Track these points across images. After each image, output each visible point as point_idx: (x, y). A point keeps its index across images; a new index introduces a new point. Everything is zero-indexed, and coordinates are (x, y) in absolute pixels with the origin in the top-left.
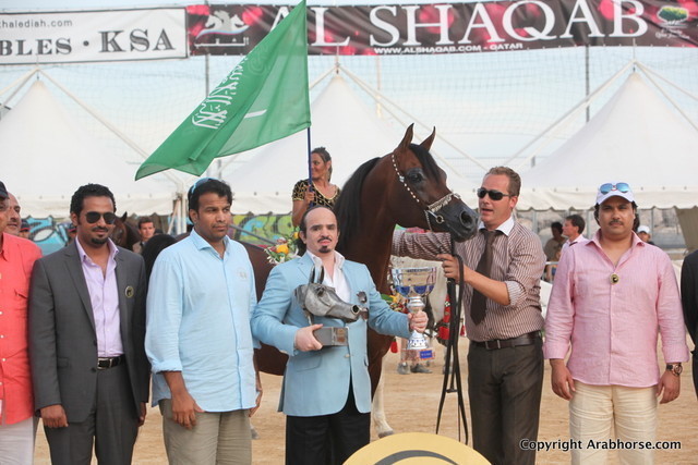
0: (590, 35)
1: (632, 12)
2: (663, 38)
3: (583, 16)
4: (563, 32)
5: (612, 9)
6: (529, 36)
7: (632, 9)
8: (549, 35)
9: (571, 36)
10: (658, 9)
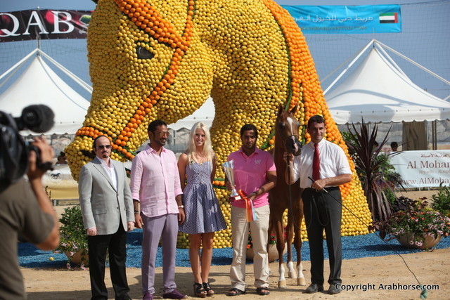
0: (41, 33)
1: (64, 19)
2: (83, 34)
3: (36, 22)
4: (25, 32)
5: (53, 18)
6: (4, 34)
7: (65, 17)
8: (16, 33)
9: (29, 34)
10: (80, 16)
